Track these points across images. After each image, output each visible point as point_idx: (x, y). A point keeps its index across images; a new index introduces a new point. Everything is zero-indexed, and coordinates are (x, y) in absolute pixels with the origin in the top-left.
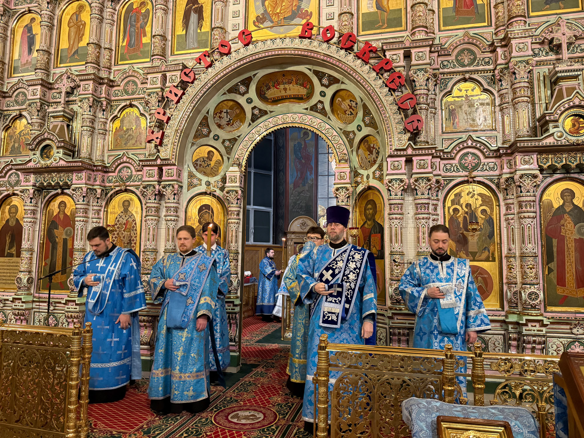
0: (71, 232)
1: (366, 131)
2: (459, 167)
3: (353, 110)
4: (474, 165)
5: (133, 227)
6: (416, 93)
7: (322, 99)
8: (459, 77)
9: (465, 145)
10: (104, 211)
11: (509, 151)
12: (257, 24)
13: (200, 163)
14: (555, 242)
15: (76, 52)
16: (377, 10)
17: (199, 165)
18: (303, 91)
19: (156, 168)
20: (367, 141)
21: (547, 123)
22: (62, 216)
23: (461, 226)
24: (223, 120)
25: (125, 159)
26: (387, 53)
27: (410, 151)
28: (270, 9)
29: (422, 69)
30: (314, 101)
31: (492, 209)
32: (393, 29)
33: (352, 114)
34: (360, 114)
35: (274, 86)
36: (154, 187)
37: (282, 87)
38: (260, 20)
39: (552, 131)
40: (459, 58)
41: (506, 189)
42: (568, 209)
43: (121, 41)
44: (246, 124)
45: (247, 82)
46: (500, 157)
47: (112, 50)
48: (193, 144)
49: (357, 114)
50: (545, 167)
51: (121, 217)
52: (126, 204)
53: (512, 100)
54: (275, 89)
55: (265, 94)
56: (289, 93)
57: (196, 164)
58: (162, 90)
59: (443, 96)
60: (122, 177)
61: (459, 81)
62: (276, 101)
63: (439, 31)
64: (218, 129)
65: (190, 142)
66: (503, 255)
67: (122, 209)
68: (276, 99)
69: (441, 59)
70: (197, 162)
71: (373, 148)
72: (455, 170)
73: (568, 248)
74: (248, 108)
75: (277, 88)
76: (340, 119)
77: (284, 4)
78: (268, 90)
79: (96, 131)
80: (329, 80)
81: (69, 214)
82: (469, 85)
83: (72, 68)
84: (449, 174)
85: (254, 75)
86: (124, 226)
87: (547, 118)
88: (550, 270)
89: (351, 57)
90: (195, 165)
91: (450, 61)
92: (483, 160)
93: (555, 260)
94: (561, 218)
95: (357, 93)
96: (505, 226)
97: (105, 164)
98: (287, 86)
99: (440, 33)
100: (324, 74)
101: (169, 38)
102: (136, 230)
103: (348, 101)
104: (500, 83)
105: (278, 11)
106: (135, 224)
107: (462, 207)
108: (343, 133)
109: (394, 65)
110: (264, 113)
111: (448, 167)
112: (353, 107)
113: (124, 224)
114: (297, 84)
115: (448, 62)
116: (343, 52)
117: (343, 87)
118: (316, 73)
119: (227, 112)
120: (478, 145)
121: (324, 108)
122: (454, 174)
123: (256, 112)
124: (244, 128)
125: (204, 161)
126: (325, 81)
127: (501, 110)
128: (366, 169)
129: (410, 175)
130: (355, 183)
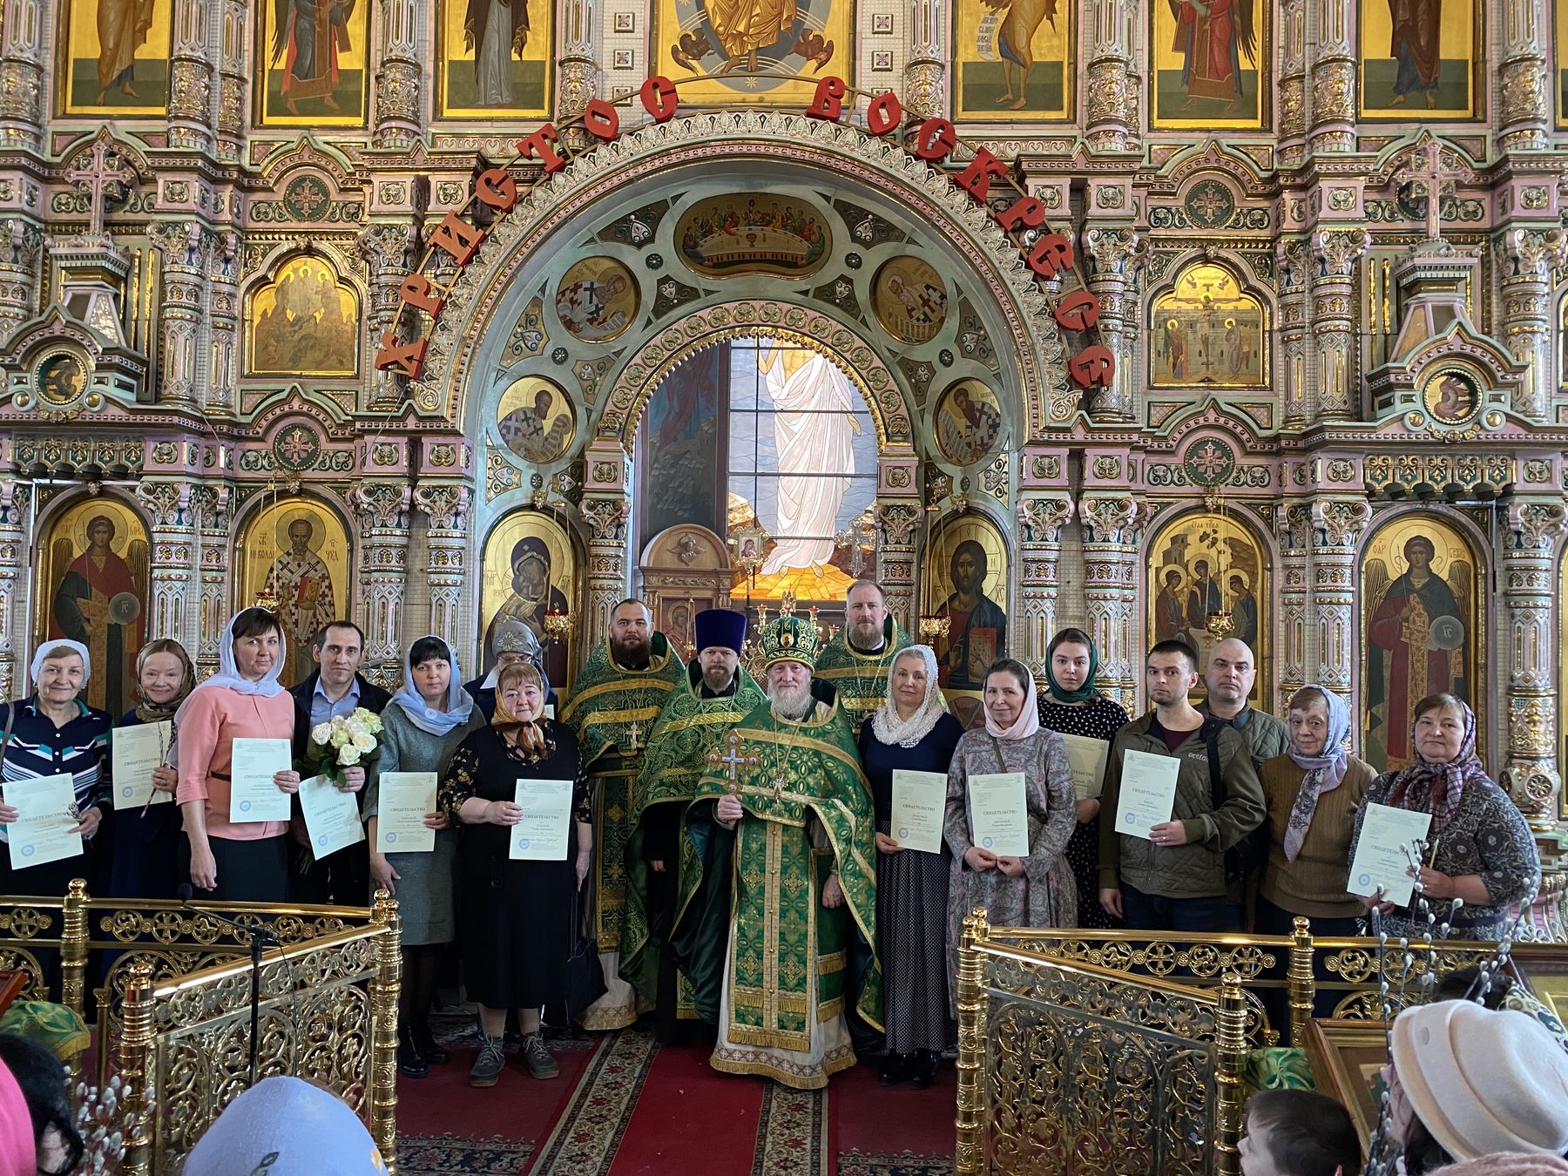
0: (132, 608)
1: (963, 367)
2: (1184, 474)
3: (933, 311)
4: (1218, 470)
5: (324, 595)
6: (1095, 287)
7: (849, 272)
8: (1191, 252)
9: (1201, 421)
10: (235, 549)
11: (1301, 444)
12: (682, 56)
13: (517, 425)
14: (1387, 656)
15: (128, 74)
16: (1000, 60)
17: (513, 430)
18: (800, 247)
19: (403, 441)
20: (965, 393)
21: (1390, 387)
22: (100, 562)
23: (1184, 614)
24: (578, 309)
25: (296, 405)
26: (1031, 182)
27: (1079, 435)
28: (718, 21)
29: (1114, 231)
30: (827, 275)
31: (1253, 576)
32: (1040, 115)
33: (927, 319)
34: (952, 324)
35: (722, 228)
36: (398, 494)
37: (743, 230)
38: (690, 48)
39: (1399, 407)
40: (1194, 204)
41: (1289, 533)
42: (1418, 583)
43: (269, 53)
44: (640, 322)
45: (652, 215)
46: (1279, 453)
47: (242, 80)
48: (501, 374)
49: (942, 320)
50: (1379, 487)
51: (285, 567)
52: (301, 530)
53: (1313, 323)
54: (725, 236)
55: (696, 245)
56: (759, 247)
57: (505, 427)
58: (419, 221)
59: (1155, 295)
60: (288, 455)
61: (1192, 260)
62: (724, 266)
63: (1151, 129)
64: (567, 334)
65: (494, 369)
66: (1276, 685)
67: (289, 546)
68: (725, 259)
69: (1154, 202)
70: (509, 423)
71: (982, 412)
72: (1176, 479)
73: (1415, 673)
74: (648, 281)
75: (731, 234)
76: (893, 328)
77: (757, 10)
78: (705, 235)
79: (208, 320)
80: (875, 229)
81: (123, 554)
82: (1213, 274)
83: (117, 123)
84: (1160, 489)
85: (676, 198)
86: (296, 593)
87: (1392, 378)
88: (1374, 721)
89: (941, 183)
90: (504, 431)
91: (1173, 210)
92: (1241, 460)
93: (1387, 697)
94: (1404, 602)
95: (950, 273)
96: (1281, 618)
97: (234, 415)
98: (756, 230)
99: (1152, 135)
100: (863, 214)
101: (429, 67)
102: (332, 604)
103: (921, 288)
104: (1286, 277)
105: (741, 28)
106: (330, 587)
107: (1187, 570)
108: (898, 363)
109: (1048, 212)
110: (687, 294)
111: (1160, 471)
112: (931, 304)
113: (296, 587)
114: (784, 226)
115: (1169, 210)
116: (921, 167)
117: (911, 250)
118: (843, 208)
119: (591, 289)
120: (1231, 424)
121: (851, 297)
122: (1172, 489)
123: (670, 290)
124: (635, 334)
125: (527, 419)
126: (864, 231)
127: (1286, 342)
128: (959, 463)
129: (1077, 497)
130: (928, 497)
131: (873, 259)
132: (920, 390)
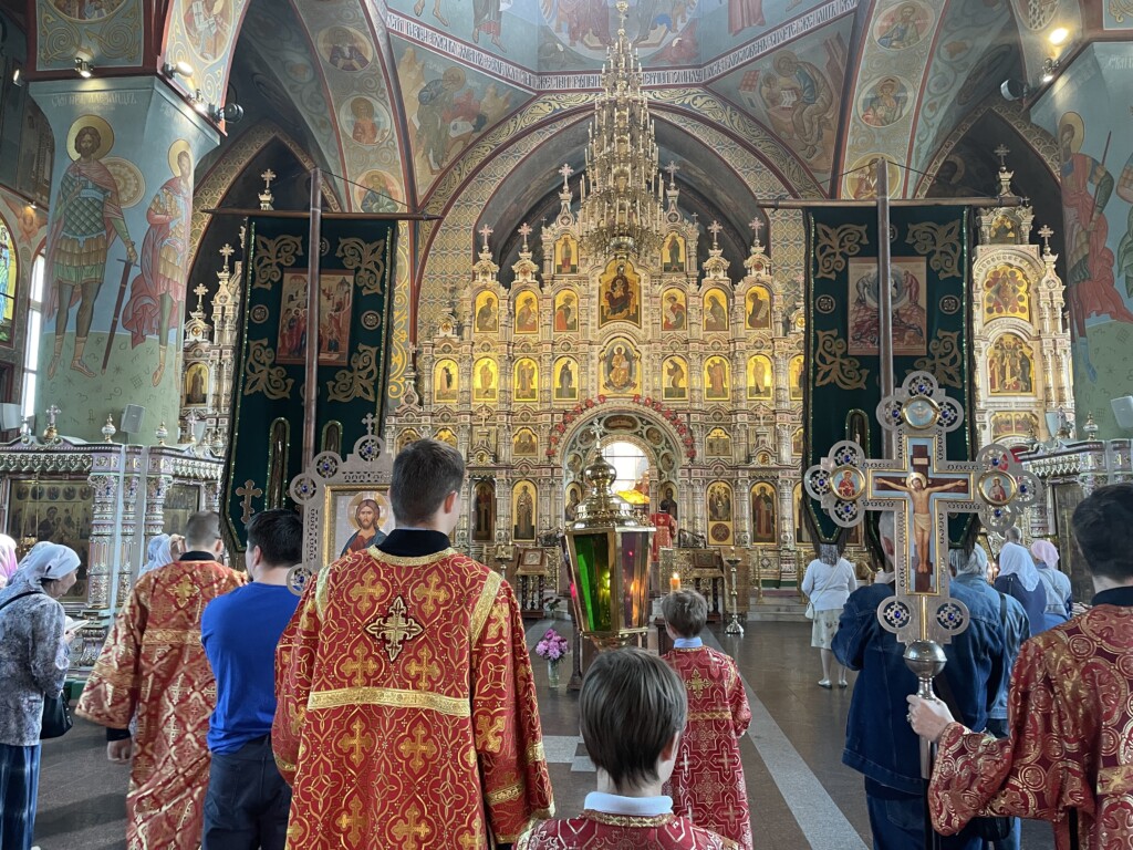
1: (666, 451)
2: (714, 473)
4: (721, 473)
5: (530, 502)
6: (693, 436)
7: (641, 430)
10: (511, 492)
11: (736, 468)
15: (487, 392)
16: (672, 387)
17: (570, 466)
18: (630, 425)
19: (550, 469)
20: (667, 456)
22: (483, 495)
23: (715, 503)
24: (583, 439)
26: (678, 415)
27: (690, 466)
28: (613, 379)
29: (696, 425)
30: (636, 430)
33: (658, 440)
35: (614, 421)
36: (549, 480)
37: (618, 421)
39: (753, 461)
40: (714, 416)
41: (736, 486)
42: (763, 496)
45: (599, 420)
46: (732, 469)
48: (568, 454)
49: (662, 441)
50: (752, 476)
51: (522, 496)
52: (525, 488)
53: (739, 442)
55: (608, 425)
56: (622, 425)
58: (552, 423)
60: (522, 472)
67: (523, 491)
68: (614, 427)
69: (706, 416)
71: (671, 461)
72: (712, 475)
73: (763, 515)
75: (616, 423)
76: (651, 442)
77: (621, 377)
78: (610, 423)
80: (647, 422)
81: (488, 494)
84: (709, 477)
85: (604, 417)
89: (661, 415)
92: (725, 471)
93: (757, 520)
94: (760, 500)
97: (511, 463)
98: (621, 422)
100: (644, 420)
102: (532, 504)
103: (657, 434)
105: (618, 381)
106: (531, 500)
108: (652, 448)
109: (682, 421)
110: (605, 434)
111: (708, 473)
112: (659, 438)
113: (525, 500)
114: (627, 421)
115: (709, 418)
116: (656, 412)
117: (654, 427)
118: (640, 418)
119: (586, 435)
121: (642, 435)
125: (572, 463)
126: (644, 423)
128: (667, 471)
129: (690, 478)
130: (660, 478)
131: (647, 428)
132: (658, 455)
